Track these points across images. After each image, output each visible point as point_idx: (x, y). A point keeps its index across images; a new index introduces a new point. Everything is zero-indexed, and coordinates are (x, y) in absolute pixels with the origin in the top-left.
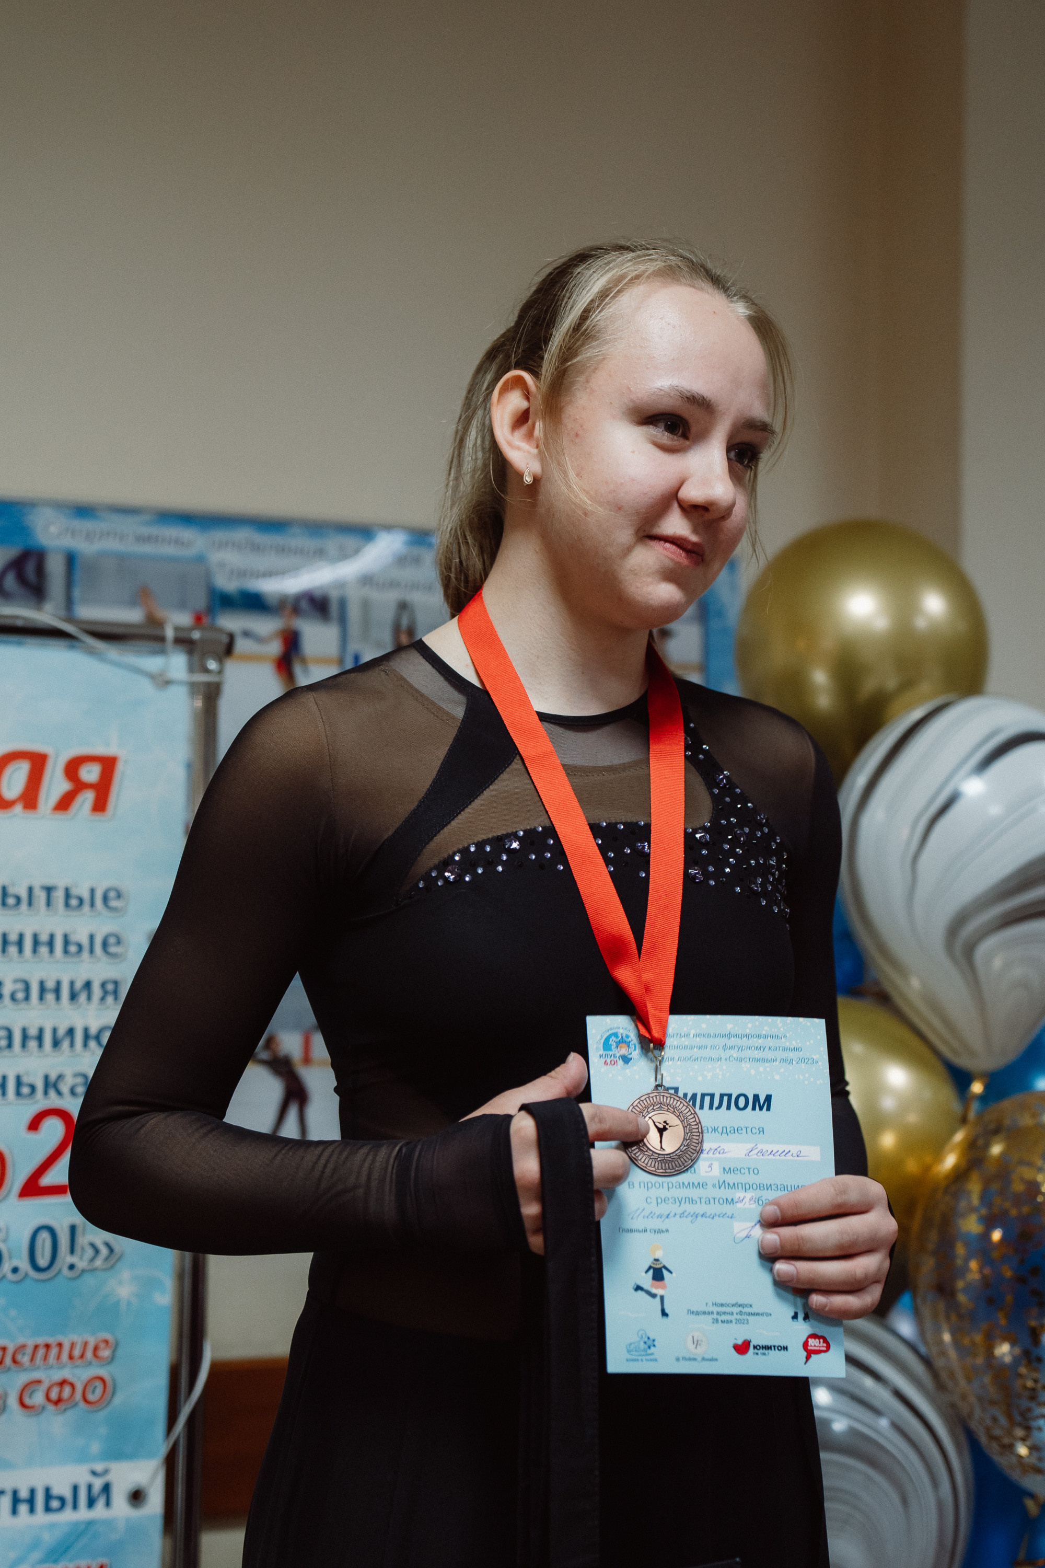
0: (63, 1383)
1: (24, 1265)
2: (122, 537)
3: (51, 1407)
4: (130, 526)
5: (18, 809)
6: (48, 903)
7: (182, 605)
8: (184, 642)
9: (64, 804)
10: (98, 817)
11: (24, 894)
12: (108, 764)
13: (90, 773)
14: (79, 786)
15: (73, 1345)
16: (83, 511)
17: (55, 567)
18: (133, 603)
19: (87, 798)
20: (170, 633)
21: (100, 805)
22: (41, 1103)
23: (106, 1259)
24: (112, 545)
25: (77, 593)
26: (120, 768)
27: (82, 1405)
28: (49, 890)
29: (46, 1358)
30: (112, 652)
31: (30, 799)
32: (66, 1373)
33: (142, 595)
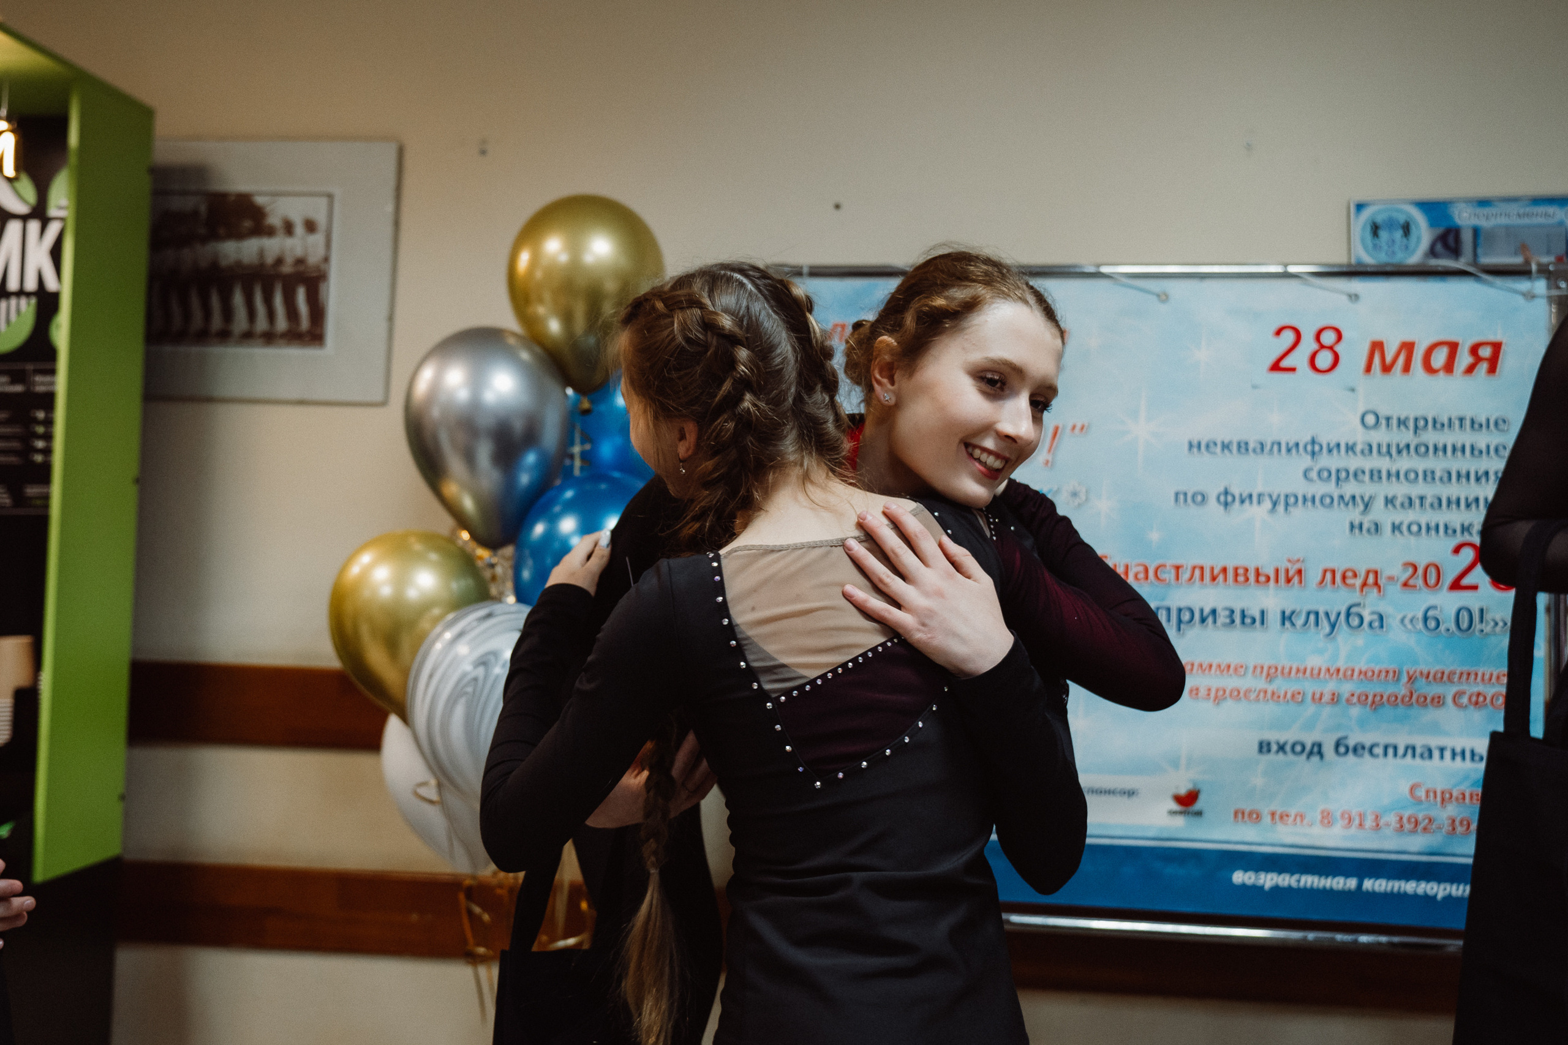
0: (1479, 694)
1: (1453, 627)
2: (1508, 215)
3: (1472, 707)
4: (1513, 208)
5: (1442, 374)
6: (1461, 426)
7: (1548, 253)
8: (1544, 271)
9: (1470, 370)
10: (1491, 377)
11: (1446, 422)
12: (1497, 347)
13: (1485, 352)
14: (1478, 359)
15: (1483, 675)
16: (1484, 203)
17: (1467, 237)
18: (1516, 254)
19: (1484, 367)
20: (1534, 267)
21: (1492, 370)
22: (1459, 539)
23: (1503, 627)
24: (1503, 221)
25: (1480, 251)
26: (1503, 347)
27: (1490, 708)
28: (1461, 420)
29: (1468, 679)
30: (1499, 281)
31: (1449, 367)
32: (1480, 688)
33: (1523, 248)
